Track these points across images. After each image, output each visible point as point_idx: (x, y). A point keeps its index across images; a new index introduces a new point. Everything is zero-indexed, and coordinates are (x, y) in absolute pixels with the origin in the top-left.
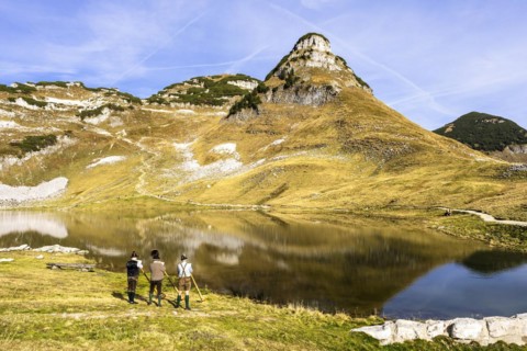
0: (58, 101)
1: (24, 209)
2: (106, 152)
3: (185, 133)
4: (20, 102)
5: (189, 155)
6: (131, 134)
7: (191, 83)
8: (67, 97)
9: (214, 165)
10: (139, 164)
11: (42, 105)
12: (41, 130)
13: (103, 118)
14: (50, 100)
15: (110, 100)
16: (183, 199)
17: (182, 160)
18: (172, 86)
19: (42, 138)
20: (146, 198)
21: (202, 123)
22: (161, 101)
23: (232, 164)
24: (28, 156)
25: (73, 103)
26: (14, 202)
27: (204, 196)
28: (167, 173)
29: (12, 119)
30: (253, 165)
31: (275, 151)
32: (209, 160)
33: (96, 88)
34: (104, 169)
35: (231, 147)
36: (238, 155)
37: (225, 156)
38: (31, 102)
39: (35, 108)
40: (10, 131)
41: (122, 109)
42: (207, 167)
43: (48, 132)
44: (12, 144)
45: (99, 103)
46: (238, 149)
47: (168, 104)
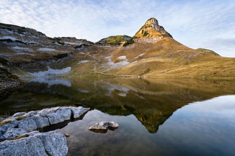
0: (68, 43)
1: (58, 77)
2: (83, 59)
3: (108, 54)
4: (56, 43)
5: (110, 60)
6: (91, 54)
7: (109, 38)
8: (71, 42)
9: (119, 63)
10: (94, 63)
11: (63, 44)
12: (63, 52)
13: (82, 48)
14: (66, 43)
15: (84, 43)
16: (111, 74)
17: (108, 62)
18: (103, 39)
19: (63, 54)
20: (97, 73)
21: (113, 50)
22: (100, 44)
23: (125, 63)
24: (59, 60)
25: (73, 44)
26: (55, 75)
27: (118, 73)
28: (103, 66)
29: (54, 48)
30: (133, 63)
31: (141, 58)
32: (117, 61)
33: (79, 39)
34: (83, 65)
35: (124, 57)
36: (127, 60)
37: (122, 60)
38: (59, 43)
39: (61, 45)
40: (53, 52)
41: (88, 46)
42: (117, 64)
43: (65, 53)
44: (54, 56)
45: (81, 44)
46: (127, 58)
47: (102, 44)
